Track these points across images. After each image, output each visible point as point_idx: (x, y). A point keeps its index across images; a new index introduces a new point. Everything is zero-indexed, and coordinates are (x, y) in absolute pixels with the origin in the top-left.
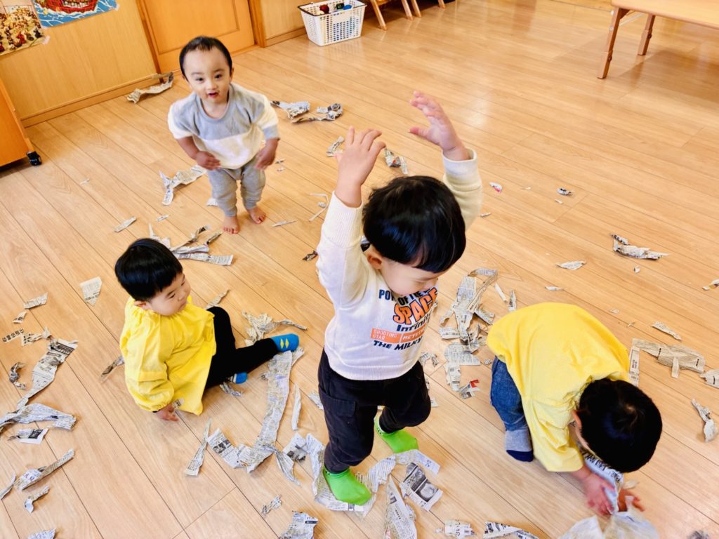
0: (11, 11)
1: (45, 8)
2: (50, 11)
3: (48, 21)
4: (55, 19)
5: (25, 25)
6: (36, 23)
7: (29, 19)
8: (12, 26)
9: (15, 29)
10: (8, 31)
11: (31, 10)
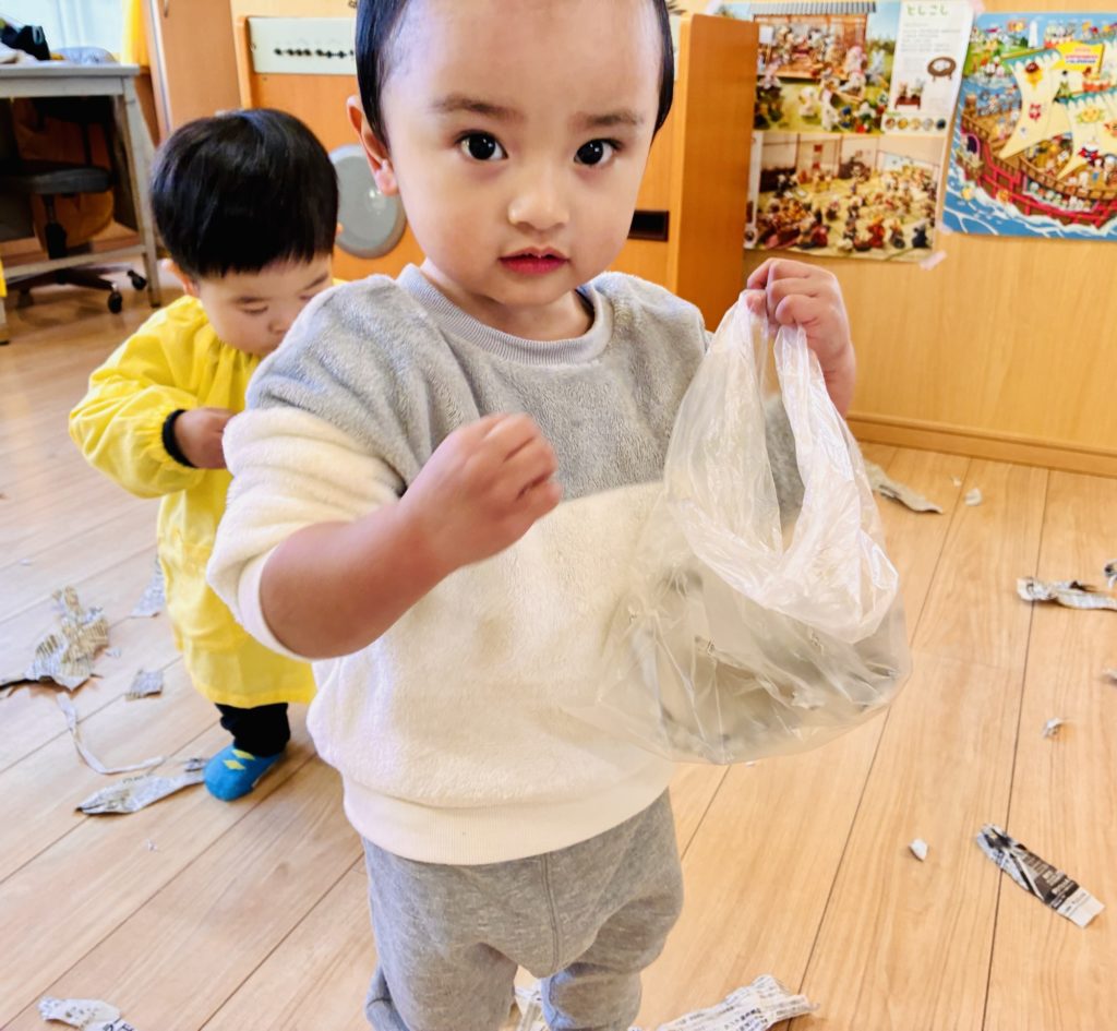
0: (889, 167)
1: (972, 184)
2: (982, 195)
3: (961, 216)
4: (983, 217)
5: (902, 209)
6: (930, 210)
7: (919, 196)
8: (871, 199)
9: (873, 208)
10: (855, 208)
11: (937, 177)
